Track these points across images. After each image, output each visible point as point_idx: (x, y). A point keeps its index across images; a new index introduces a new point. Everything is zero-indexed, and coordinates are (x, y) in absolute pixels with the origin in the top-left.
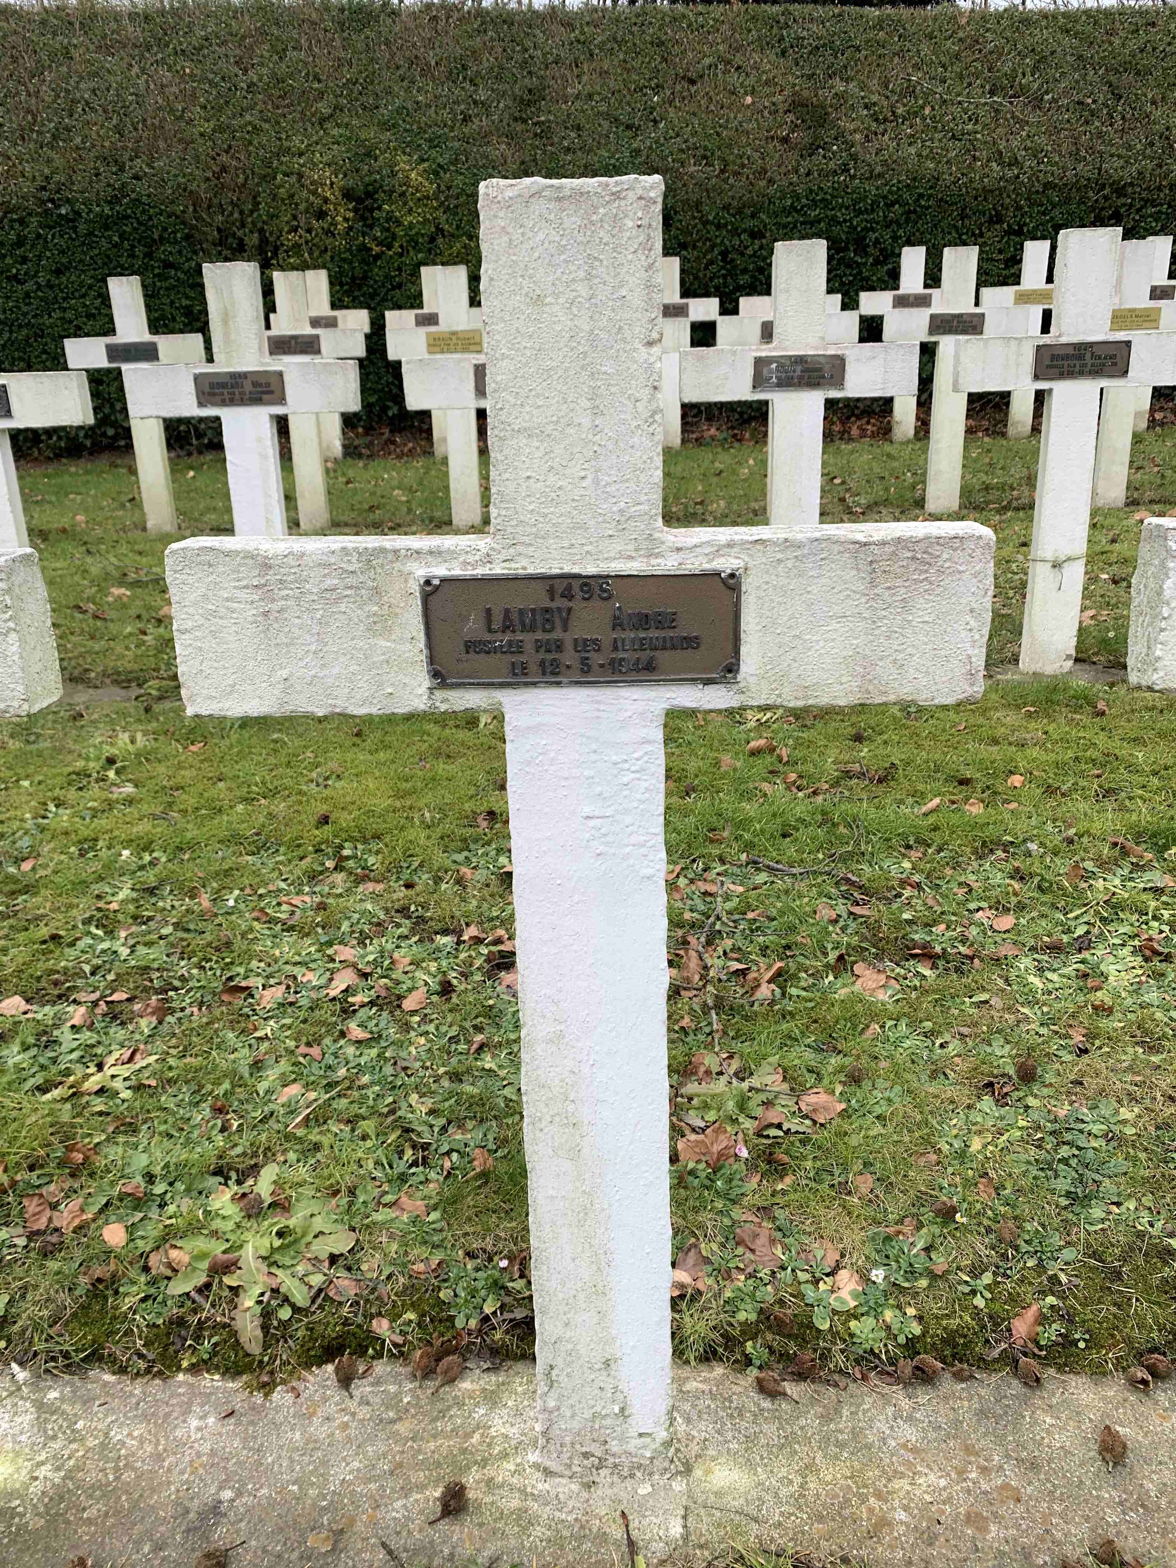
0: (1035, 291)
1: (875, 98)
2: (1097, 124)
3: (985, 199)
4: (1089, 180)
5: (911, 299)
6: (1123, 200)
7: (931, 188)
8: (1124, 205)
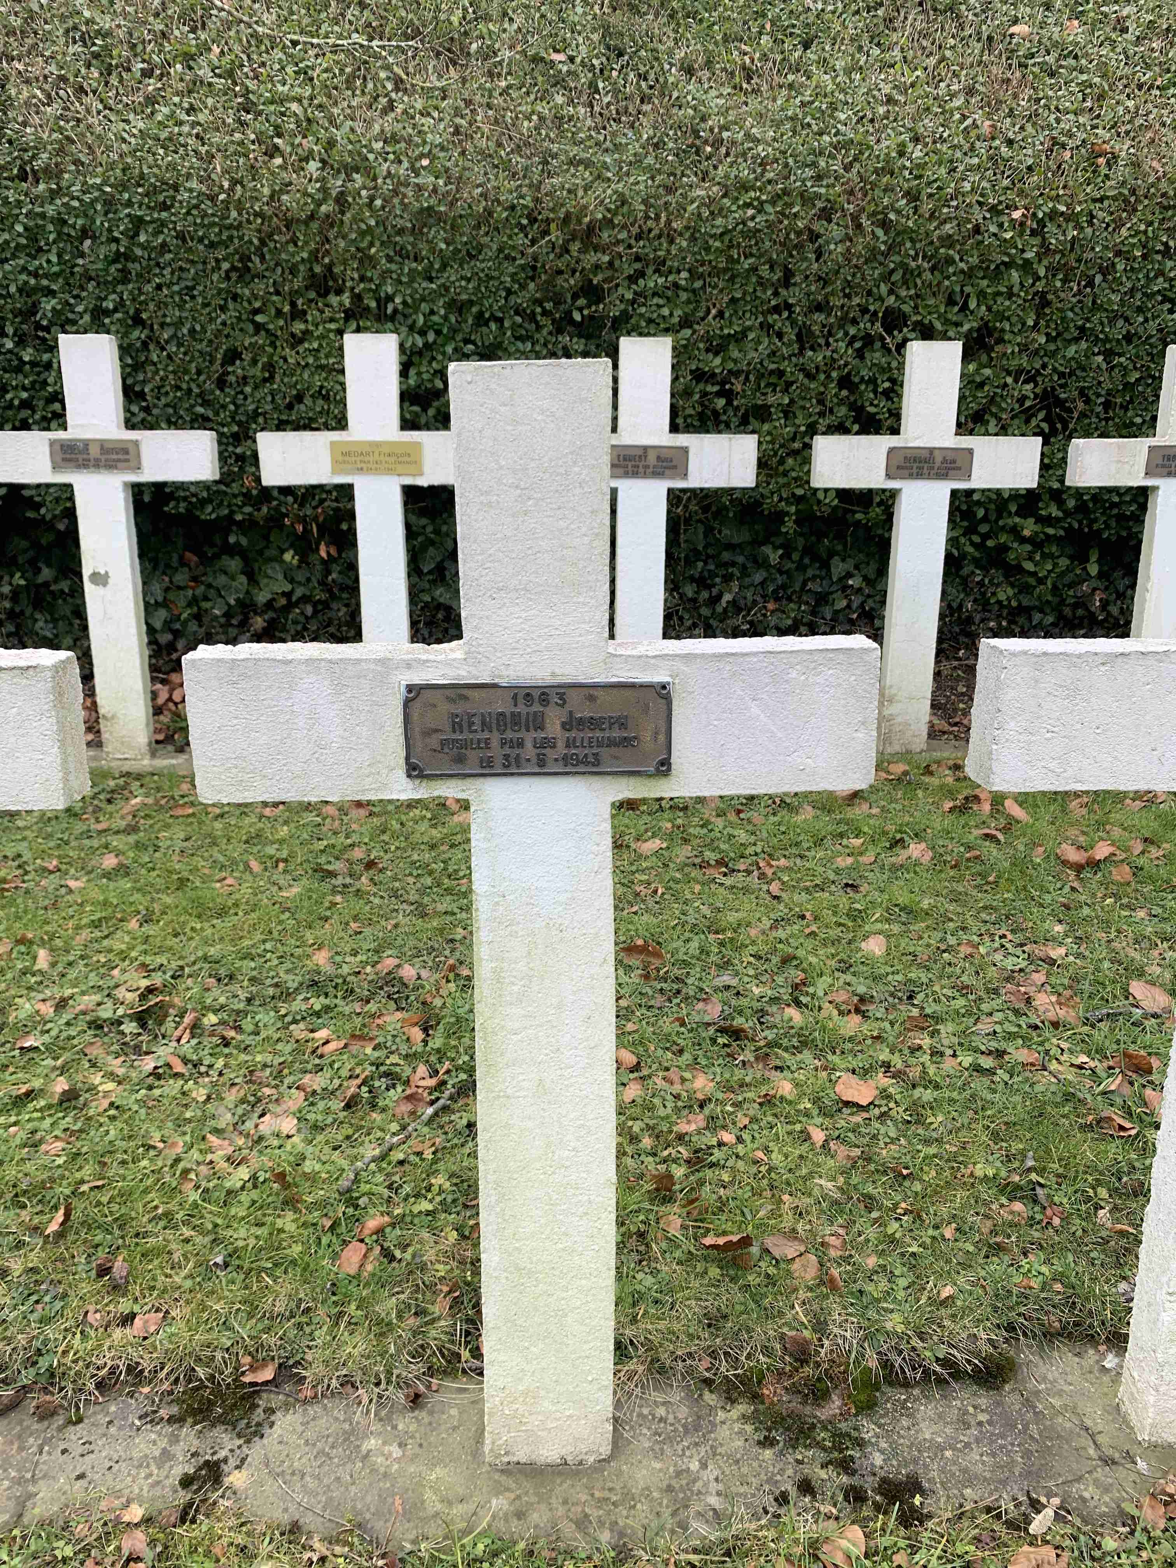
0: (378, 444)
1: (106, 22)
2: (559, 100)
3: (294, 241)
4: (513, 208)
5: (94, 451)
6: (592, 258)
7: (164, 207)
8: (597, 267)
